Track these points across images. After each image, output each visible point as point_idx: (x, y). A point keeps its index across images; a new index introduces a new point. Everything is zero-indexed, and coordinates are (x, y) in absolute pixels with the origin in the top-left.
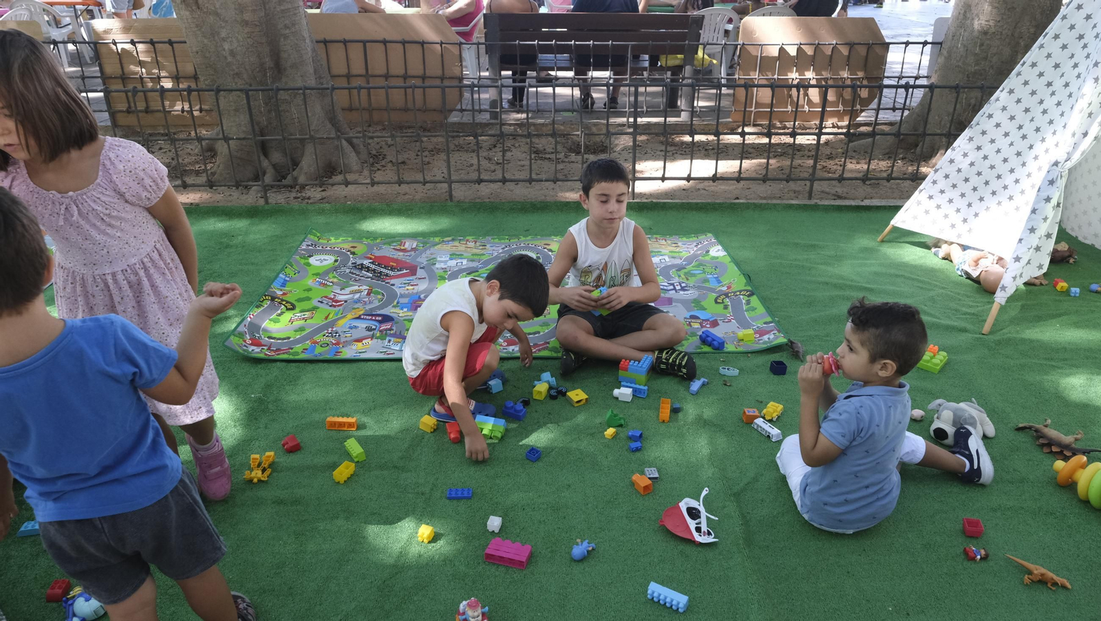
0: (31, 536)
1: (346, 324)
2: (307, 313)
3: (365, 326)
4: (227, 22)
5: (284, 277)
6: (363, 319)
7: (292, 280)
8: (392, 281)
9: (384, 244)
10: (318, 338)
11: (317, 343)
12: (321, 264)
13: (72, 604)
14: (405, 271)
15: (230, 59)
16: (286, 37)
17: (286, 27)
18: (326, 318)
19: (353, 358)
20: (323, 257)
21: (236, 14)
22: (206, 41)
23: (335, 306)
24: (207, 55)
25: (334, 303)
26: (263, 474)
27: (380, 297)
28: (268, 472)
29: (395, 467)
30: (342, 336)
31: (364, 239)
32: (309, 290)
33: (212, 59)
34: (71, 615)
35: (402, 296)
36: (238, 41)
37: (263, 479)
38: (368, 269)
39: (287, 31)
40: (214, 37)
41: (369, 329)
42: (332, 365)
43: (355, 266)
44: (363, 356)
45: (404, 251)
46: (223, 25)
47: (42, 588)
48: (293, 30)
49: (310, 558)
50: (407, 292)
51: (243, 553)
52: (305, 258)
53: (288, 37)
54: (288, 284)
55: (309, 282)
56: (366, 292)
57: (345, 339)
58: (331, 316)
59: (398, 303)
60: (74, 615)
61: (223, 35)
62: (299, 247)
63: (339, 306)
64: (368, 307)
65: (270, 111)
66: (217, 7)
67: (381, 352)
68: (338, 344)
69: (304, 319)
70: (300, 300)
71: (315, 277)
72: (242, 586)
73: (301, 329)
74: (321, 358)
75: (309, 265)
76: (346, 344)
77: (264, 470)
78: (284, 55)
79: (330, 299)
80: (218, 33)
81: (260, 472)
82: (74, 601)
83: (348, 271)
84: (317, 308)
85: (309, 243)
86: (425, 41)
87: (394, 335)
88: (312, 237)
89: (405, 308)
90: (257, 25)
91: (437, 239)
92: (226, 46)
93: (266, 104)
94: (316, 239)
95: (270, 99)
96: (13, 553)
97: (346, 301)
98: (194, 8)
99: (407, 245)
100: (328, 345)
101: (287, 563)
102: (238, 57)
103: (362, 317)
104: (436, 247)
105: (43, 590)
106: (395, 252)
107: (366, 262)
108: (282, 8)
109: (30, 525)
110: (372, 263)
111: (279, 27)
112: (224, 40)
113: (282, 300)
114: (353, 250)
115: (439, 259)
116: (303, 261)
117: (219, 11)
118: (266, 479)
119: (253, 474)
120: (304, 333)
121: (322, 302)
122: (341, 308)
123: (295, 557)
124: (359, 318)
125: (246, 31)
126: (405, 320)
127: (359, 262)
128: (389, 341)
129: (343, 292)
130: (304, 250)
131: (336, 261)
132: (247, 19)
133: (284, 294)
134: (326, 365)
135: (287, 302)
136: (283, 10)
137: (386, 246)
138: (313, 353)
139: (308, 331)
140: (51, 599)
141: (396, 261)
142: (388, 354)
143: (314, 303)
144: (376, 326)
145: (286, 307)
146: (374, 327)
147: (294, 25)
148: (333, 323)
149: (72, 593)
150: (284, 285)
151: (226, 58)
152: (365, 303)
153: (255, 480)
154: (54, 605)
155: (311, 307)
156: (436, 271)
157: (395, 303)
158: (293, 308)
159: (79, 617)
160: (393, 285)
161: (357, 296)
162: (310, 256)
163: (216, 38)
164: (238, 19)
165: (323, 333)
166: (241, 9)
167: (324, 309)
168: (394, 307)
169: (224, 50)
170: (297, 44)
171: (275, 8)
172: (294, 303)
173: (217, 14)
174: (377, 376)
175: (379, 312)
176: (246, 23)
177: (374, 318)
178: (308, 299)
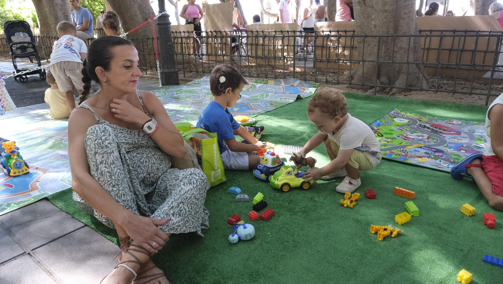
0: (233, 194)
1: (412, 148)
2: (390, 139)
3: (424, 152)
4: (376, 11)
5: (379, 122)
6: (423, 148)
7: (383, 124)
8: (444, 135)
9: (440, 120)
10: (393, 151)
11: (394, 153)
12: (400, 122)
13: (237, 227)
14: (453, 132)
15: (373, 29)
16: (404, 19)
17: (405, 14)
18: (400, 144)
19: (415, 164)
20: (401, 119)
21: (382, 7)
22: (364, 20)
23: (406, 140)
24: (363, 27)
25: (406, 138)
26: (351, 203)
27: (435, 141)
28: (354, 203)
29: (440, 228)
30: (409, 153)
31: (427, 116)
32: (392, 130)
33: (365, 29)
34: (235, 233)
35: (450, 143)
36: (379, 20)
37: (350, 206)
38: (428, 128)
39: (405, 16)
40: (368, 18)
41: (426, 153)
42: (401, 165)
43: (420, 125)
44: (421, 165)
45: (453, 124)
46: (374, 12)
47: (228, 216)
48: (409, 15)
49: (372, 259)
50: (454, 142)
51: (329, 239)
52: (392, 117)
53: (405, 19)
54: (381, 125)
55: (393, 127)
56: (426, 137)
57: (411, 155)
58: (403, 143)
59: (447, 145)
60: (236, 233)
61: (373, 17)
62: (390, 112)
63: (408, 140)
64: (427, 144)
65: (386, 56)
66: (374, 3)
67: (434, 165)
68: (406, 156)
69: (387, 141)
70: (386, 133)
71: (396, 126)
72: (325, 257)
73: (385, 145)
74: (395, 160)
75: (394, 121)
76: (411, 157)
77: (351, 202)
78: (400, 28)
79: (404, 136)
80: (371, 17)
81: (349, 203)
82: (239, 226)
83: (416, 127)
84: (396, 139)
85: (396, 112)
86: (480, 30)
87: (444, 159)
88: (397, 110)
89: (453, 148)
90: (390, 12)
91: (475, 123)
92: (373, 23)
93: (385, 52)
94: (399, 111)
95: (387, 50)
96: (223, 198)
97: (413, 139)
98: (363, 5)
99: (454, 122)
100: (400, 155)
101: (356, 256)
102: (377, 28)
103: (423, 147)
104: (475, 126)
105: (228, 218)
106: (446, 124)
107: (427, 125)
108: (406, 4)
109: (234, 188)
110: (432, 126)
111: (401, 14)
112: (372, 20)
113: (376, 131)
114: (419, 119)
115: (477, 131)
116: (390, 119)
117: (374, 6)
118: (352, 207)
119: (345, 202)
120: (386, 147)
121: (398, 137)
122: (410, 141)
123: (361, 254)
124: (421, 147)
125: (385, 15)
126: (451, 154)
127: (423, 124)
128: (440, 161)
129: (412, 134)
130: (392, 114)
131: (409, 122)
132: (386, 9)
133: (378, 129)
134: (397, 164)
135: (379, 133)
136: (405, 5)
137: (441, 121)
138: (391, 156)
139: (388, 147)
140: (230, 222)
141: (447, 127)
142: (439, 167)
143: (394, 136)
144: (432, 153)
145: (378, 135)
146: (430, 153)
147: (409, 13)
148: (404, 147)
149: (239, 223)
150: (379, 125)
151: (371, 28)
152: (425, 142)
153: (345, 205)
154: (230, 226)
155: (392, 137)
156: (475, 136)
157: (445, 145)
158: (382, 136)
159: (238, 235)
160: (445, 137)
161: (421, 138)
162: (395, 118)
163: (369, 19)
164: (382, 9)
165: (398, 150)
166: (385, 4)
167: (400, 140)
168: (445, 147)
169: (371, 25)
170: (409, 23)
171: (402, 4)
172: (383, 134)
173: (372, 7)
174: (430, 176)
175: (433, 147)
176: (386, 11)
177: (430, 149)
178: (391, 134)
